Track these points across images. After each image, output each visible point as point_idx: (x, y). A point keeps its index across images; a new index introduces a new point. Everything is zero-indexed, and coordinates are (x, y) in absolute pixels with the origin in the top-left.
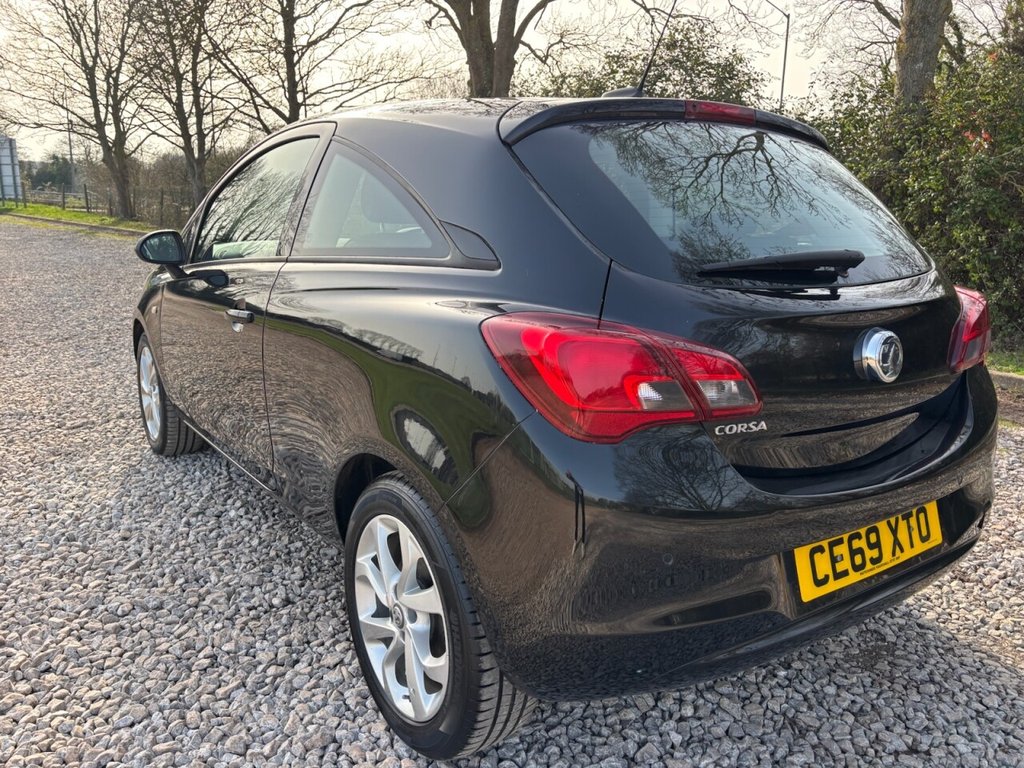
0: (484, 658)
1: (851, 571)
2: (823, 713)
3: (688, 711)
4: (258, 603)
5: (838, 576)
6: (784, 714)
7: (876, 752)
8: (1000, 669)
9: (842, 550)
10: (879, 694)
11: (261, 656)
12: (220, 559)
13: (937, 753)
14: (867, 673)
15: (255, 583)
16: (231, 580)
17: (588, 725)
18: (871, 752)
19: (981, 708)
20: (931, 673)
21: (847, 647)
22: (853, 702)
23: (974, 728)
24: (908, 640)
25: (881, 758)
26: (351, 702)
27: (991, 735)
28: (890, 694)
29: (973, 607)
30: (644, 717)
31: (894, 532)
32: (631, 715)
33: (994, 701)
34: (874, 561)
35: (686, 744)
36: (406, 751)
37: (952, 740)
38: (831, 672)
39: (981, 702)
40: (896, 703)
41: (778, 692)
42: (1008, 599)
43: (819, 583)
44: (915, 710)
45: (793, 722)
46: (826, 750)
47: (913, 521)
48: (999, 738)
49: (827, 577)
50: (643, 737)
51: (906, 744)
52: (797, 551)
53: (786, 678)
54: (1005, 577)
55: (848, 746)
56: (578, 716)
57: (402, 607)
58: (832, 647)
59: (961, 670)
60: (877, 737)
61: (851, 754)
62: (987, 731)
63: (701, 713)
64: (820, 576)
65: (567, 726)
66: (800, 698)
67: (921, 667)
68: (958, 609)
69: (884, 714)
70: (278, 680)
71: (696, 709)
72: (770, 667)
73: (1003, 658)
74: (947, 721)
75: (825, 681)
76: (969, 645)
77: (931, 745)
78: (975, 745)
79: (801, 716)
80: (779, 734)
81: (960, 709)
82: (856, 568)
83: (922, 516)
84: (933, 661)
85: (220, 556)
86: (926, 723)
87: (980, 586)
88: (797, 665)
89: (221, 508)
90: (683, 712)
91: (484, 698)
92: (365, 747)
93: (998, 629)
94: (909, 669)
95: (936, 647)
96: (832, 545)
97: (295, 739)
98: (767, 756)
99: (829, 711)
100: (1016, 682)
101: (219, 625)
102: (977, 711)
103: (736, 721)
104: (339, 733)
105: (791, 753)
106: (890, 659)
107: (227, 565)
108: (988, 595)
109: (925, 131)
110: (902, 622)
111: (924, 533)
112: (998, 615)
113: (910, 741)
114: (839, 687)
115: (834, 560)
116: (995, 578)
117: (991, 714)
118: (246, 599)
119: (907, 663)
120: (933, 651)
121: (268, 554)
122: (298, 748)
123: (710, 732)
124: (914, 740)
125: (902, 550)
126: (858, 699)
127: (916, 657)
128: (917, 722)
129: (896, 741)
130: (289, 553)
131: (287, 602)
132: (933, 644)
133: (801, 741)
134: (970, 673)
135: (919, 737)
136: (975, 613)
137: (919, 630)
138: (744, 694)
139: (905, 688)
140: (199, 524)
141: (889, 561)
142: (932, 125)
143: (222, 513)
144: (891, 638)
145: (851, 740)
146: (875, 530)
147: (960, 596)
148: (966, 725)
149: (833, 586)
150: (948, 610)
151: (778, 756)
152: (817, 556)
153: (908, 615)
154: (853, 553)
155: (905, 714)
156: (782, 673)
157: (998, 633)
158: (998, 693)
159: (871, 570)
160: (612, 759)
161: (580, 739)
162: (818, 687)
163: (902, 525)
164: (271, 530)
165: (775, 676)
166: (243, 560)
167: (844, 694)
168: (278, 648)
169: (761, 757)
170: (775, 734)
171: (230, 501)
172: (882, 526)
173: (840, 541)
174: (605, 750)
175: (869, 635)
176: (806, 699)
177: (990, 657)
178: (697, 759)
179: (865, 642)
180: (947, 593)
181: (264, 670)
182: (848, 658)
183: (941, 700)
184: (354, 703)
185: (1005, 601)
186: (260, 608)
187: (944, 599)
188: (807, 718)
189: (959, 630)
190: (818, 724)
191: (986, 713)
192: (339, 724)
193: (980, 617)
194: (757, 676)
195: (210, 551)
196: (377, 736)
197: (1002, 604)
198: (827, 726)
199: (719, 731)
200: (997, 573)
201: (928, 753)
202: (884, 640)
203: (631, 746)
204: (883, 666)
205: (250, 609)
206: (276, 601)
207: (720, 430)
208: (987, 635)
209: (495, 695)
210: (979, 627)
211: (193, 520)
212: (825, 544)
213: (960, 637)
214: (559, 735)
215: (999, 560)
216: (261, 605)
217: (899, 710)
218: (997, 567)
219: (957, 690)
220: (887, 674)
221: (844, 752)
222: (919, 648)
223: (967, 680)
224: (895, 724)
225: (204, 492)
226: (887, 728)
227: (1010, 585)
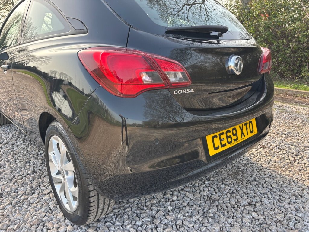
0: (90, 186)
1: (227, 144)
2: (220, 194)
3: (175, 198)
4: (22, 173)
5: (222, 146)
6: (207, 196)
7: (238, 206)
8: (277, 175)
9: (224, 137)
10: (238, 186)
11: (20, 193)
12: (11, 159)
13: (258, 205)
14: (234, 180)
15: (22, 166)
16: (13, 166)
17: (139, 206)
18: (236, 206)
19: (271, 188)
20: (255, 178)
21: (228, 172)
22: (230, 189)
23: (270, 195)
24: (247, 168)
25: (239, 208)
26: (51, 207)
27: (275, 197)
28: (242, 186)
29: (267, 156)
30: (160, 201)
31: (242, 130)
32: (155, 201)
33: (275, 185)
34: (235, 140)
35: (173, 210)
36: (70, 223)
37: (263, 199)
38: (223, 180)
39: (271, 186)
40: (244, 189)
41: (206, 189)
42: (278, 153)
43: (216, 149)
44: (250, 191)
45: (210, 198)
46: (221, 206)
47: (248, 126)
48: (278, 198)
49: (218, 147)
50: (158, 209)
51: (248, 202)
52: (207, 137)
53: (208, 184)
54: (277, 146)
55: (228, 205)
56: (136, 203)
58: (223, 172)
59: (264, 176)
60: (238, 201)
61: (229, 208)
62: (274, 196)
63: (179, 198)
64: (216, 146)
65: (131, 207)
66: (212, 190)
67: (252, 176)
68: (263, 157)
69: (240, 193)
70: (25, 200)
71: (177, 197)
72: (203, 181)
73: (277, 171)
74: (261, 193)
75: (221, 184)
76: (267, 168)
77: (256, 202)
78: (270, 201)
79: (213, 196)
80: (205, 203)
81: (265, 189)
82: (229, 143)
83: (251, 124)
84: (255, 174)
85: (11, 158)
86: (254, 195)
87: (269, 149)
88: (212, 179)
89: (14, 142)
90: (173, 199)
91: (92, 201)
92: (54, 223)
93: (275, 162)
94: (248, 177)
95: (256, 169)
96: (220, 135)
97: (27, 222)
98: (201, 211)
99: (222, 193)
100: (282, 179)
101: (6, 182)
102: (270, 189)
103: (191, 200)
104: (45, 219)
105: (209, 209)
106: (242, 174)
107: (13, 161)
108: (272, 152)
109: (249, 15)
110: (245, 162)
111: (252, 130)
112: (275, 158)
113: (249, 201)
114: (225, 185)
115: (221, 140)
116: (274, 146)
117: (275, 190)
118: (18, 172)
119: (247, 175)
120: (255, 171)
121: (30, 156)
122: (28, 226)
123: (182, 205)
124: (250, 201)
125: (244, 136)
126: (232, 188)
127: (250, 173)
128: (251, 194)
129: (244, 202)
130: (37, 155)
131: (34, 172)
132: (255, 168)
133: (213, 205)
134: (267, 177)
135: (252, 199)
136: (268, 158)
137: (250, 164)
138: (194, 190)
139: (247, 183)
140: (5, 147)
141: (240, 140)
142: (251, 13)
143: (15, 143)
144: (242, 168)
145: (229, 203)
146: (235, 129)
147: (263, 153)
148: (267, 194)
149: (221, 149)
150: (260, 158)
151: (205, 210)
152: (215, 139)
153: (247, 160)
154: (228, 137)
155: (247, 192)
156: (207, 182)
157: (275, 163)
158: (277, 183)
159: (234, 143)
160: (147, 218)
161: (136, 212)
162: (219, 186)
163: (244, 127)
164: (32, 148)
165: (205, 183)
166: (19, 159)
167: (227, 187)
168: (27, 189)
169: (199, 211)
170: (204, 203)
171: (18, 139)
172: (237, 127)
173: (223, 133)
174: (144, 215)
175: (235, 167)
176: (215, 190)
177: (274, 171)
178: (177, 214)
179: (234, 170)
180: (259, 152)
181: (20, 198)
182: (229, 175)
183: (258, 186)
184: (53, 207)
185: (277, 154)
186: (23, 175)
187: (258, 154)
188: (215, 196)
189: (263, 163)
190: (218, 198)
191: (273, 190)
192: (45, 215)
193: (270, 159)
194: (199, 184)
195: (7, 156)
196: (60, 218)
197: (276, 154)
198: (221, 198)
199: (185, 204)
200: (274, 145)
201: (255, 205)
202: (240, 168)
203: (154, 212)
204: (240, 177)
205: (19, 176)
206: (29, 172)
207: (176, 92)
208: (272, 165)
209: (96, 200)
210: (269, 162)
211: (3, 146)
212: (217, 134)
213: (264, 165)
214: (128, 211)
215: (274, 141)
216: (23, 174)
217: (245, 191)
218: (274, 143)
219: (263, 183)
220: (241, 179)
221: (227, 207)
222: (251, 170)
223: (267, 179)
224: (244, 196)
225: (9, 137)
226: (241, 197)
227: (278, 148)
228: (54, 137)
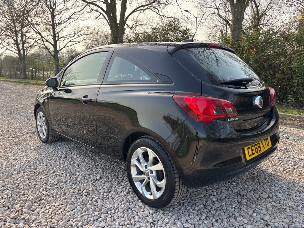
1: (255, 153)
2: (246, 191)
3: (215, 194)
4: (93, 179)
6: (237, 192)
7: (261, 198)
8: (283, 179)
9: (253, 148)
10: (258, 186)
11: (100, 191)
12: (77, 169)
13: (275, 198)
14: (253, 182)
15: (90, 174)
16: (83, 174)
17: (192, 199)
18: (260, 198)
19: (281, 187)
20: (268, 181)
21: (246, 177)
22: (252, 188)
23: (281, 192)
24: (260, 174)
25: (262, 200)
27: (285, 192)
28: (260, 186)
29: (273, 166)
30: (205, 196)
31: (263, 144)
32: (202, 196)
33: (284, 185)
34: (260, 151)
35: (217, 200)
36: (150, 208)
37: (277, 194)
38: (245, 182)
39: (281, 186)
40: (262, 188)
41: (234, 188)
42: (280, 163)
43: (250, 156)
44: (267, 189)
45: (240, 194)
46: (249, 199)
47: (266, 141)
48: (287, 193)
49: (251, 155)
50: (206, 200)
51: (267, 196)
52: (245, 148)
53: (235, 184)
54: (278, 159)
55: (254, 198)
56: (189, 197)
57: (148, 170)
58: (243, 177)
59: (274, 180)
60: (260, 195)
61: (255, 200)
62: (284, 192)
63: (218, 194)
64: (250, 154)
65: (187, 199)
66: (240, 189)
67: (265, 180)
68: (269, 167)
69: (260, 190)
70: (108, 196)
71: (217, 193)
72: (231, 183)
73: (283, 176)
74: (275, 191)
75: (244, 184)
76: (275, 174)
77: (272, 196)
78: (282, 195)
79: (241, 192)
80: (237, 197)
81: (277, 188)
82: (257, 152)
83: (267, 140)
84: (267, 178)
85: (77, 168)
86: (270, 191)
87: (273, 161)
88: (237, 181)
89: (71, 156)
90: (214, 194)
92: (138, 209)
93: (280, 170)
94: (262, 180)
95: (267, 175)
97: (119, 209)
98: (237, 201)
99: (247, 191)
100: (287, 181)
101: (85, 185)
102: (281, 188)
103: (227, 195)
104: (130, 206)
105: (242, 200)
106: (257, 178)
107: (80, 170)
108: (276, 163)
110: (258, 170)
111: (268, 144)
112: (279, 167)
113: (268, 196)
114: (248, 185)
115: (252, 150)
116: (276, 159)
117: (284, 188)
118: (89, 178)
119: (261, 179)
120: (267, 176)
121: (90, 167)
122: (121, 211)
123: (221, 198)
124: (268, 195)
125: (265, 148)
126: (253, 188)
127: (263, 178)
128: (268, 191)
129: (264, 196)
130: (96, 166)
131: (101, 178)
132: (266, 174)
133: (243, 198)
134: (277, 180)
135: (269, 194)
136: (274, 167)
137: (262, 172)
138: (227, 189)
139: (263, 184)
140: (66, 160)
141: (262, 151)
143: (71, 157)
144: (256, 174)
145: (254, 196)
146: (259, 143)
147: (269, 163)
148: (279, 191)
149: (253, 156)
150: (267, 167)
151: (239, 201)
152: (249, 149)
153: (259, 169)
154: (256, 148)
155: (265, 190)
156: (234, 184)
157: (280, 171)
158: (284, 184)
159: (259, 153)
160: (201, 205)
161: (191, 202)
162: (243, 186)
163: (264, 142)
164: (88, 160)
165: (232, 184)
166: (84, 168)
167: (250, 187)
168: (104, 189)
169: (235, 202)
170: (236, 197)
171: (73, 154)
172: (260, 142)
173: (253, 146)
174: (199, 204)
175: (251, 174)
176: (241, 189)
177: (280, 176)
178: (221, 203)
179: (250, 176)
180: (266, 163)
181: (103, 194)
182: (248, 179)
183: (272, 186)
184: (131, 199)
185: (280, 164)
186: (94, 180)
187: (266, 165)
188: (243, 193)
189: (271, 171)
190: (246, 194)
191: (283, 188)
192: (129, 204)
193: (275, 168)
194: (228, 185)
195: (73, 167)
196: (141, 206)
197: (279, 165)
198: (248, 194)
199: (224, 197)
200: (276, 158)
201: (272, 198)
202: (255, 174)
203: (204, 203)
204: (256, 180)
205: (92, 180)
206: (98, 178)
207: (229, 120)
208: (278, 172)
210: (275, 170)
211: (64, 159)
212: (250, 146)
213: (272, 172)
214: (186, 201)
215: (276, 155)
216: (94, 179)
217: (263, 189)
218: (276, 156)
219: (275, 184)
220: (258, 182)
221: (253, 199)
222: (263, 176)
223: (277, 182)
224: (263, 192)
225: (64, 152)
226: (262, 193)
227: (280, 160)
228: (141, 149)
